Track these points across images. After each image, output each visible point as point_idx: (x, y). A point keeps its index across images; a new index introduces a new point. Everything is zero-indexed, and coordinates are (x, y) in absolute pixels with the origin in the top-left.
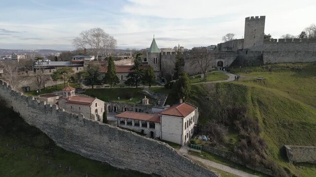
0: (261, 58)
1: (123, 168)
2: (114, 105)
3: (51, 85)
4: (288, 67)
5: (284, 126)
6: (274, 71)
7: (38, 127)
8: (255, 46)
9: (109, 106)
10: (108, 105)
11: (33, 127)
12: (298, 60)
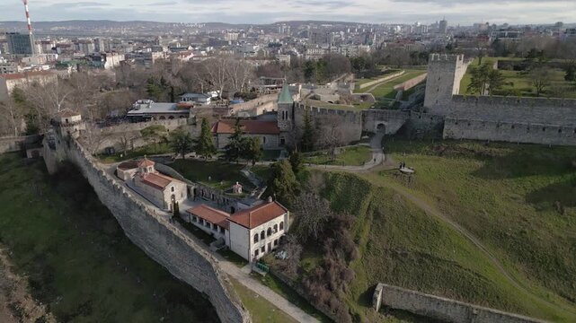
0: (440, 127)
1: (179, 277)
2: (202, 188)
3: (141, 145)
4: (473, 151)
5: (394, 255)
6: (447, 156)
7: (109, 208)
8: (439, 104)
9: (195, 190)
10: (193, 188)
11: (105, 208)
12: (501, 136)
